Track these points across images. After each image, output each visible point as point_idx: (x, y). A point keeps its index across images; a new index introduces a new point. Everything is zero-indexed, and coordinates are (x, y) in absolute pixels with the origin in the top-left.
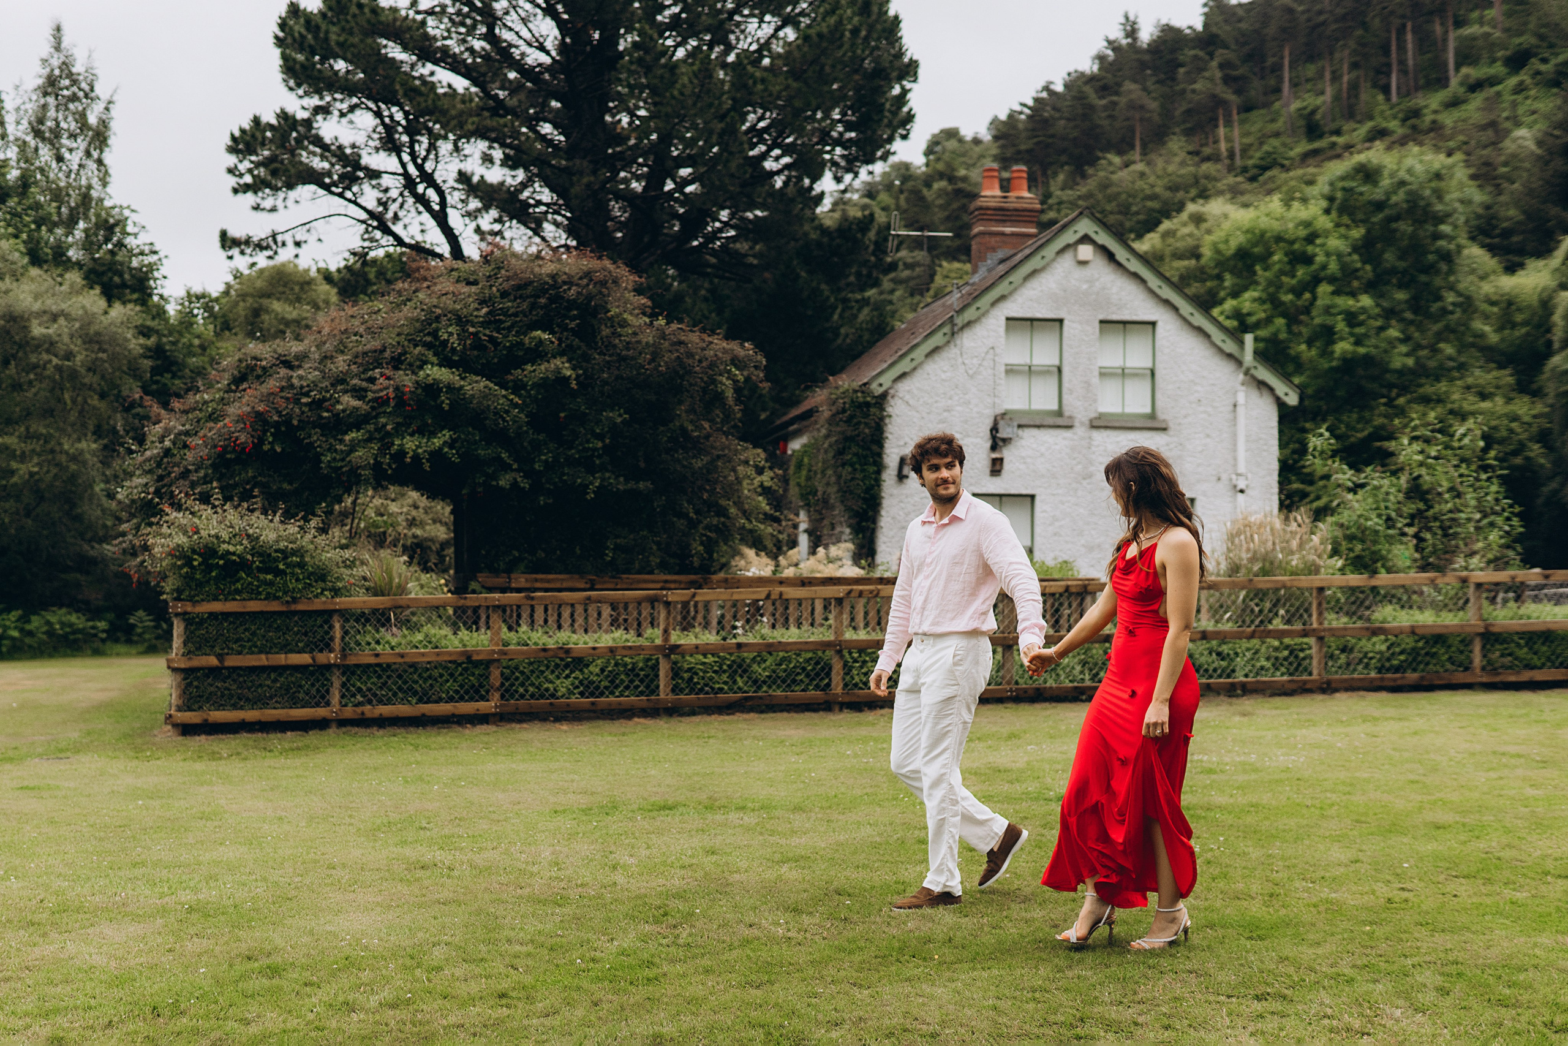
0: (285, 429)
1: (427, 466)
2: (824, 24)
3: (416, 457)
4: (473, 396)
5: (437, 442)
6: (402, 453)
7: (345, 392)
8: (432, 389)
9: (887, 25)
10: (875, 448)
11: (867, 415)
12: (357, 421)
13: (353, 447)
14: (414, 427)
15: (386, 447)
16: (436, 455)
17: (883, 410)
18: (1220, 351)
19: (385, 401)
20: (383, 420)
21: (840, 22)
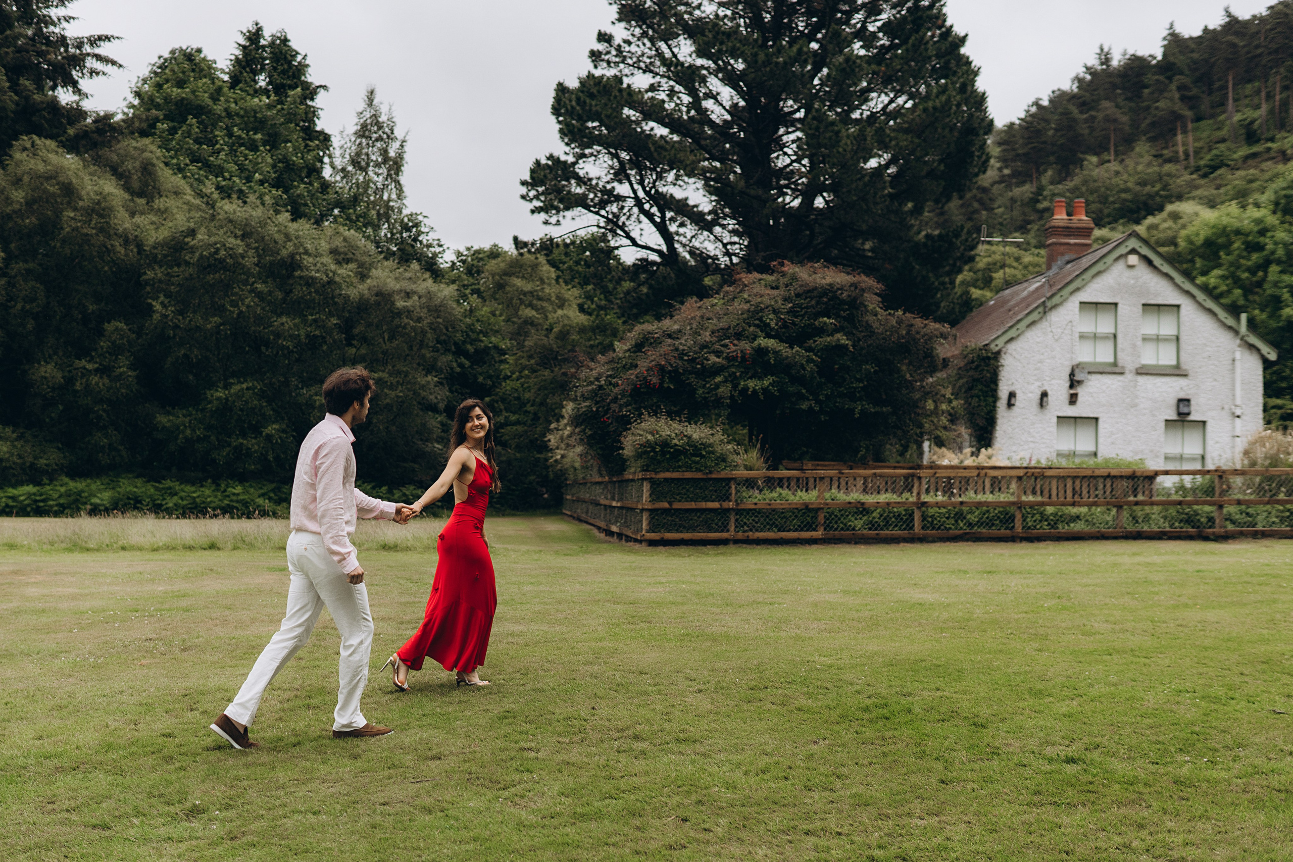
0: (674, 376)
1: (762, 397)
2: (937, 101)
3: (754, 391)
4: (787, 357)
5: (766, 383)
6: (746, 389)
7: (710, 353)
8: (761, 352)
9: (978, 99)
10: (993, 386)
11: (988, 365)
12: (717, 370)
13: (717, 386)
14: (750, 374)
15: (735, 387)
16: (765, 390)
17: (999, 361)
18: (1224, 324)
19: (734, 358)
20: (734, 370)
21: (948, 100)
